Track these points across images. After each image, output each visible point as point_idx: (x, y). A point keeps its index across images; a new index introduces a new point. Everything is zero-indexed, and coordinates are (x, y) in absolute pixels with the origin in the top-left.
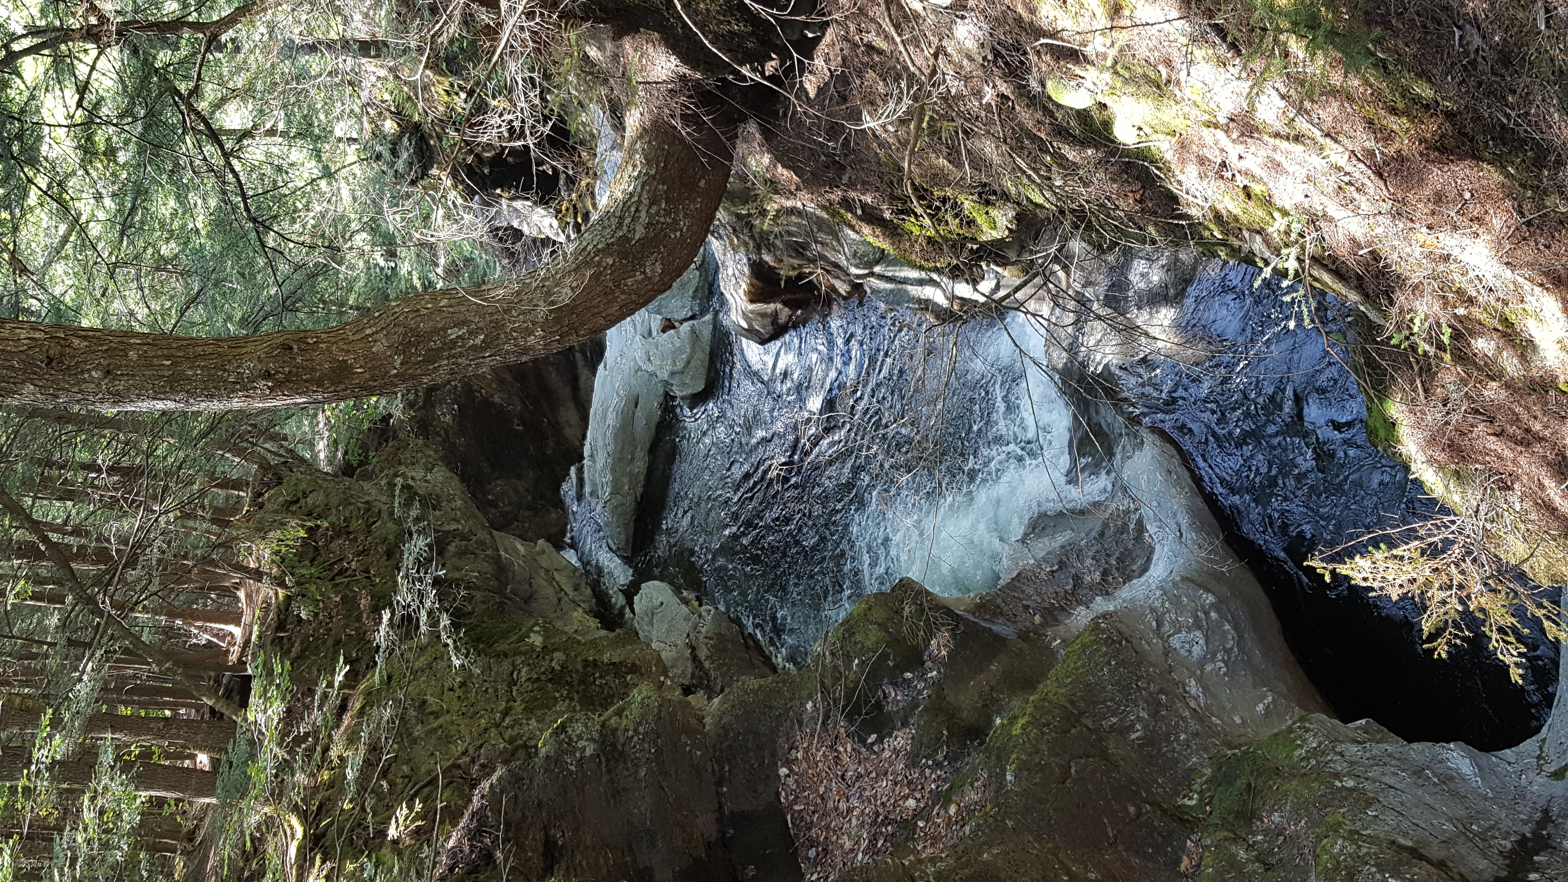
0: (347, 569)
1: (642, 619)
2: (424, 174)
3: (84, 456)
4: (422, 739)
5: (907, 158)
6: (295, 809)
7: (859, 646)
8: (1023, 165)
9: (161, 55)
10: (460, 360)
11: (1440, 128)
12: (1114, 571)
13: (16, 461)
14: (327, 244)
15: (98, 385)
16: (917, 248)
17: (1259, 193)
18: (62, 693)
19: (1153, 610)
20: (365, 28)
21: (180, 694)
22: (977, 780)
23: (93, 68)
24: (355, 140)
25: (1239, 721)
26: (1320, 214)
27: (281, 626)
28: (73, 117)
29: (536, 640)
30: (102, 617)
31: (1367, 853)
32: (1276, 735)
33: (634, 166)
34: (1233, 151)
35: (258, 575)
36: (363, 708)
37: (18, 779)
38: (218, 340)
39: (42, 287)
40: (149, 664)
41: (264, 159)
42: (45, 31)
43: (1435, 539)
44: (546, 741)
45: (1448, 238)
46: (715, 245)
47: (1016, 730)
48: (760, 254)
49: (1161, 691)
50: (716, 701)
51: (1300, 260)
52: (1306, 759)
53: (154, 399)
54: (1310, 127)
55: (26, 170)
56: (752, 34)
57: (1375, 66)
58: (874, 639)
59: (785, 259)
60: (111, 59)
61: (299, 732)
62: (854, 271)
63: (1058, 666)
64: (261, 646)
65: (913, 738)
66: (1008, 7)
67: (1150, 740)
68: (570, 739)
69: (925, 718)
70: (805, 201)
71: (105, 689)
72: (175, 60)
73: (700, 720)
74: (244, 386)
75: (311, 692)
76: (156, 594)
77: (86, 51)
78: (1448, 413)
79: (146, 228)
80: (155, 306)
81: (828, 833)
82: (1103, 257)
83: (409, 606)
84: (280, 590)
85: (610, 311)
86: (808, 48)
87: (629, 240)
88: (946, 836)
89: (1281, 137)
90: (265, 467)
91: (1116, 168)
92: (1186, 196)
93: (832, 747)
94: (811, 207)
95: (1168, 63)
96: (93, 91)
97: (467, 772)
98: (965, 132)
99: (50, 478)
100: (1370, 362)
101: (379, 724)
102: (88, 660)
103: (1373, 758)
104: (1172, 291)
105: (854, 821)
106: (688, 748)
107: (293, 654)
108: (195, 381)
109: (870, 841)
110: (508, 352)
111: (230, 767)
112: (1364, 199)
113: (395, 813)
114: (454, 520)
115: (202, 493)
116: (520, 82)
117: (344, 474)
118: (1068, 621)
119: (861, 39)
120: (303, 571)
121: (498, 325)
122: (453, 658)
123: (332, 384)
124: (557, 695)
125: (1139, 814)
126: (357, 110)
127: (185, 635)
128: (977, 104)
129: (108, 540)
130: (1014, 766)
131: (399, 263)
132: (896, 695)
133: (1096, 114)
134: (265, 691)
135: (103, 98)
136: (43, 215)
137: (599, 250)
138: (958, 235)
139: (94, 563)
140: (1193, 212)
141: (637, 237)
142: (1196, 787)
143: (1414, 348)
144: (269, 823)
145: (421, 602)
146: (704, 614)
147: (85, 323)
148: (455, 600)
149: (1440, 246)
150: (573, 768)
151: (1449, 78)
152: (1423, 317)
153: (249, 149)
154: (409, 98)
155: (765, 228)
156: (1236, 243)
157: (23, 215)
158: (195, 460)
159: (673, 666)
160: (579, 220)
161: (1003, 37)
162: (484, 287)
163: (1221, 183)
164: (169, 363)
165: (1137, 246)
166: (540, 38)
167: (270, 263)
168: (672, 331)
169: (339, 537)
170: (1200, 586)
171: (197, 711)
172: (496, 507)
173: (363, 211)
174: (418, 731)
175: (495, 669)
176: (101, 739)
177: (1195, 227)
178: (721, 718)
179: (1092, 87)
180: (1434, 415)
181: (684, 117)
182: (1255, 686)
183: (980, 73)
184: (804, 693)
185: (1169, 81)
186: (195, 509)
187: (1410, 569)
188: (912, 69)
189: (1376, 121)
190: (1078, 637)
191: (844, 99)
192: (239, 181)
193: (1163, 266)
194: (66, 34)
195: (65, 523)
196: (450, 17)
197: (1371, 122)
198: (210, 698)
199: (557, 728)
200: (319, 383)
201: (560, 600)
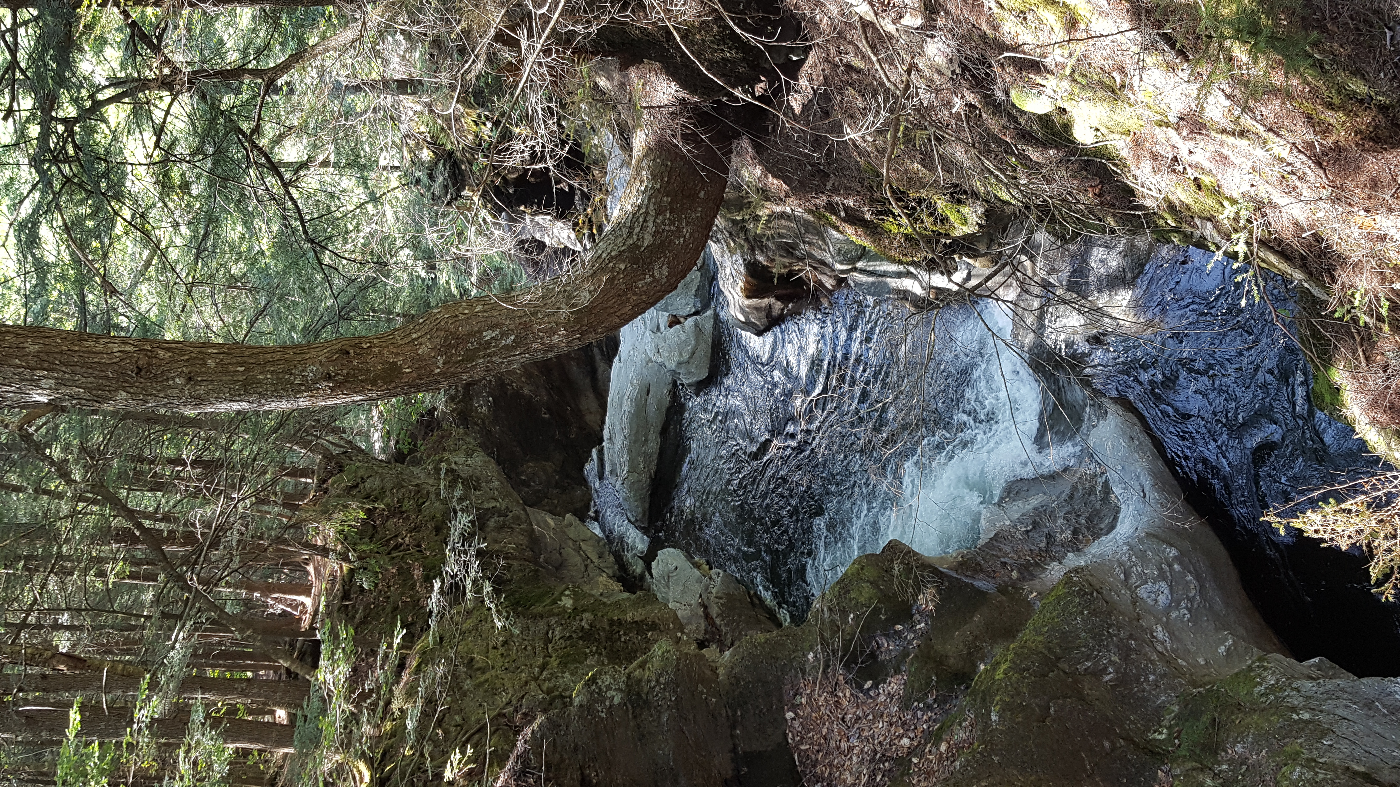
0: (401, 544)
1: (660, 583)
2: (458, 196)
3: (171, 452)
4: (471, 692)
5: (885, 165)
6: (363, 756)
7: (853, 602)
8: (991, 167)
9: (225, 99)
10: (494, 359)
11: (1373, 120)
12: (1084, 530)
13: (112, 459)
14: (375, 260)
15: (182, 390)
16: (896, 244)
17: (1209, 184)
18: (158, 659)
19: (1121, 564)
20: (403, 69)
21: (260, 657)
22: (965, 720)
23: (168, 113)
24: (397, 168)
25: (1203, 663)
26: (1266, 201)
27: (346, 596)
28: (151, 156)
29: (567, 602)
30: (190, 593)
31: (1324, 779)
32: (1237, 674)
33: (642, 182)
34: (1184, 147)
35: (324, 551)
36: (419, 666)
37: (122, 736)
38: (285, 347)
39: (129, 305)
40: (232, 632)
41: (318, 187)
42: (124, 82)
43: (1380, 493)
44: (579, 692)
45: (1384, 220)
46: (714, 248)
47: (999, 675)
48: (754, 254)
49: (1131, 637)
50: (727, 653)
51: (1248, 244)
52: (1265, 695)
53: (231, 401)
54: (1254, 123)
55: (113, 204)
56: (743, 59)
57: (1313, 66)
58: (867, 596)
59: (778, 259)
60: (183, 104)
61: (364, 689)
62: (839, 267)
63: (1035, 617)
64: (329, 614)
65: (905, 684)
66: (974, 26)
67: (1122, 680)
68: (600, 690)
69: (916, 665)
70: (793, 207)
71: (194, 655)
72: (238, 103)
73: (714, 670)
74: (308, 387)
75: (374, 653)
76: (236, 571)
77: (161, 98)
78: (1388, 378)
79: (218, 251)
80: (228, 319)
81: (831, 769)
82: (1066, 246)
83: (456, 575)
84: (344, 564)
85: (623, 311)
86: (793, 70)
87: (639, 247)
88: (938, 770)
89: (1228, 133)
90: (328, 457)
91: (1076, 166)
92: (1141, 189)
93: (832, 693)
94: (799, 212)
95: (1121, 70)
96: (169, 133)
97: (511, 720)
98: (937, 139)
99: (142, 473)
100: (1315, 333)
101: (433, 680)
102: (180, 630)
103: (1327, 692)
104: (1129, 275)
105: (855, 759)
106: (704, 696)
107: (357, 620)
108: (266, 384)
109: (870, 776)
110: (535, 350)
111: (305, 721)
112: (1305, 186)
113: (449, 757)
114: (493, 498)
115: (274, 481)
116: (540, 112)
117: (396, 461)
118: (1043, 576)
119: (841, 60)
120: (364, 547)
121: (526, 327)
122: (496, 620)
123: (385, 383)
124: (588, 651)
125: (1113, 748)
126: (398, 142)
127: (263, 606)
128: (947, 113)
129: (193, 525)
130: (998, 707)
131: (438, 274)
132: (889, 645)
133: (1056, 119)
134: (333, 654)
135: (176, 139)
136: (128, 243)
137: (612, 257)
138: (933, 231)
139: (183, 545)
140: (1148, 203)
141: (646, 244)
142: (1165, 723)
143: (1355, 320)
144: (340, 770)
145: (467, 572)
146: (714, 577)
147: (168, 336)
148: (496, 569)
149: (1377, 226)
150: (603, 715)
151: (1382, 75)
152: (1363, 292)
153: (305, 179)
154: (442, 129)
155: (758, 232)
156: (1189, 230)
157: (111, 244)
158: (267, 453)
159: (688, 624)
160: (595, 231)
161: (969, 53)
162: (513, 294)
163: (1173, 176)
164: (243, 369)
165: (1098, 235)
166: (557, 72)
167: (327, 278)
168: (678, 326)
169: (394, 516)
170: (1164, 541)
171: (275, 672)
172: (528, 486)
173: (405, 230)
174: (468, 685)
175: (532, 629)
176: (193, 698)
177: (1151, 217)
178: (733, 668)
179: (1052, 94)
180: (1375, 381)
181: (683, 136)
182: (1217, 630)
183: (949, 85)
184: (807, 645)
185: (1123, 86)
186: (268, 496)
187: (1357, 521)
188: (888, 84)
189: (1315, 116)
190: (1052, 590)
191: (827, 114)
192: (297, 207)
193: (1120, 253)
194: (144, 84)
195: (156, 511)
196: (477, 56)
197: (1309, 117)
198: (286, 661)
199: (589, 680)
200: (374, 383)
201: (586, 566)
